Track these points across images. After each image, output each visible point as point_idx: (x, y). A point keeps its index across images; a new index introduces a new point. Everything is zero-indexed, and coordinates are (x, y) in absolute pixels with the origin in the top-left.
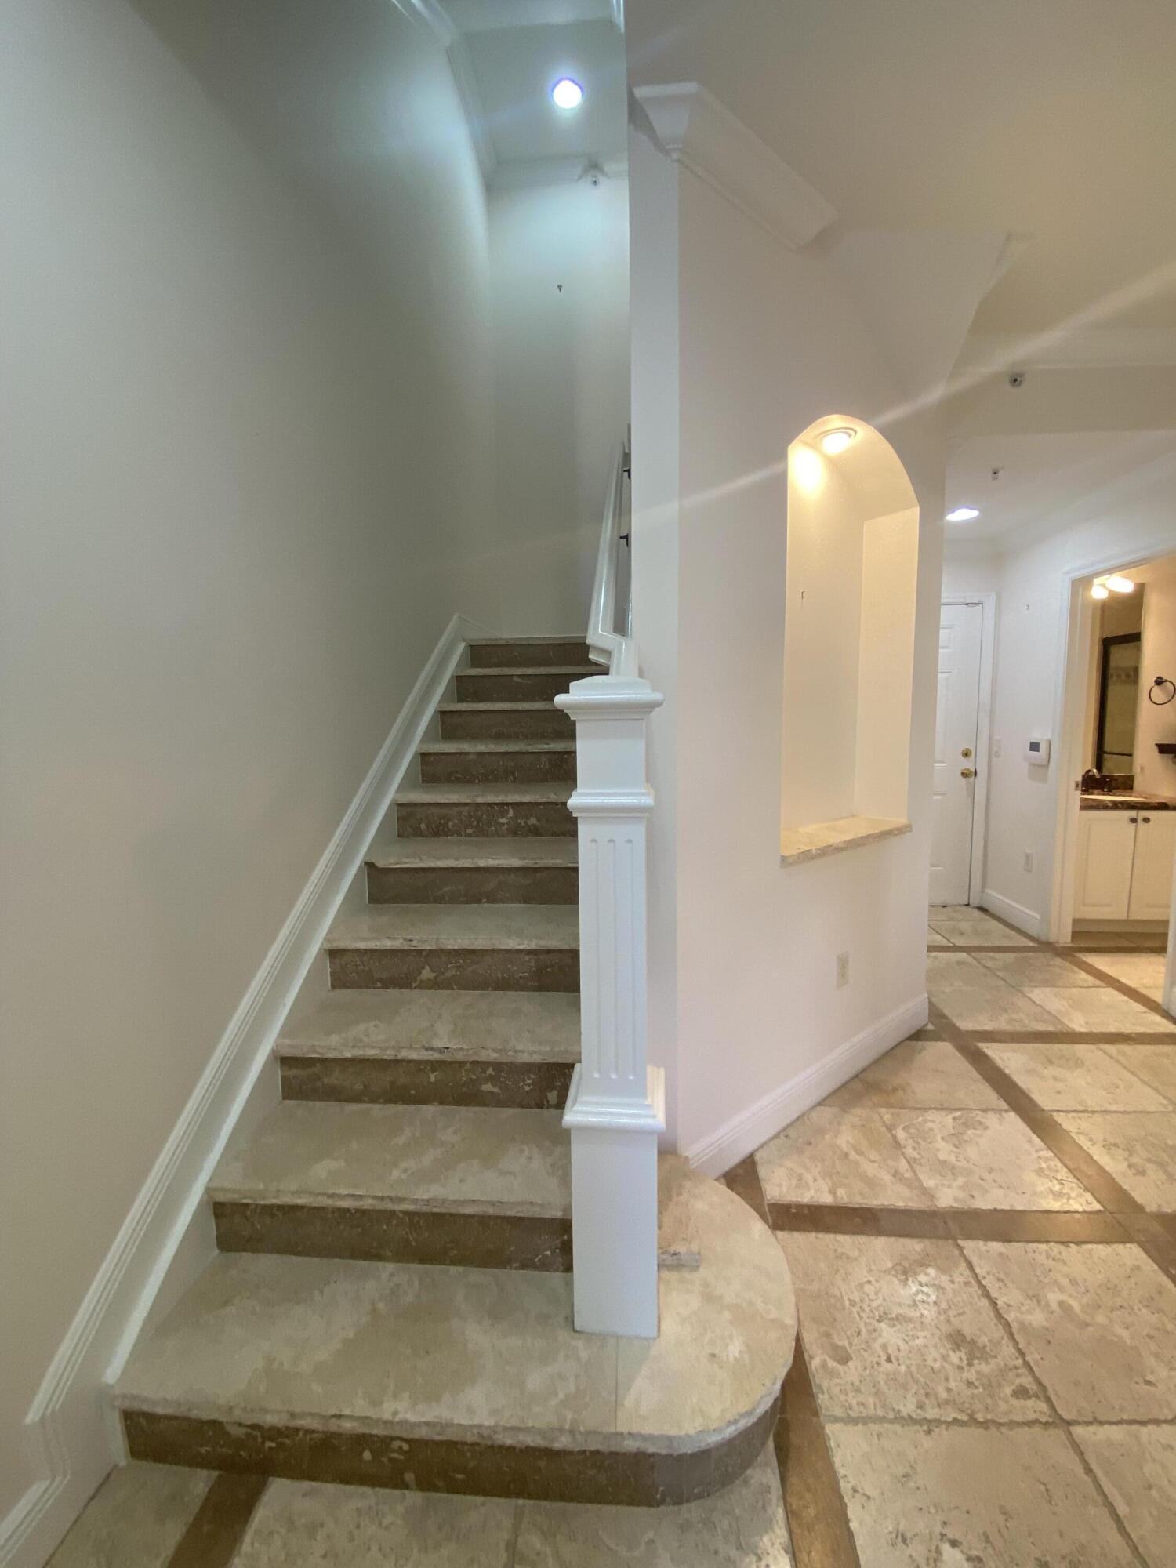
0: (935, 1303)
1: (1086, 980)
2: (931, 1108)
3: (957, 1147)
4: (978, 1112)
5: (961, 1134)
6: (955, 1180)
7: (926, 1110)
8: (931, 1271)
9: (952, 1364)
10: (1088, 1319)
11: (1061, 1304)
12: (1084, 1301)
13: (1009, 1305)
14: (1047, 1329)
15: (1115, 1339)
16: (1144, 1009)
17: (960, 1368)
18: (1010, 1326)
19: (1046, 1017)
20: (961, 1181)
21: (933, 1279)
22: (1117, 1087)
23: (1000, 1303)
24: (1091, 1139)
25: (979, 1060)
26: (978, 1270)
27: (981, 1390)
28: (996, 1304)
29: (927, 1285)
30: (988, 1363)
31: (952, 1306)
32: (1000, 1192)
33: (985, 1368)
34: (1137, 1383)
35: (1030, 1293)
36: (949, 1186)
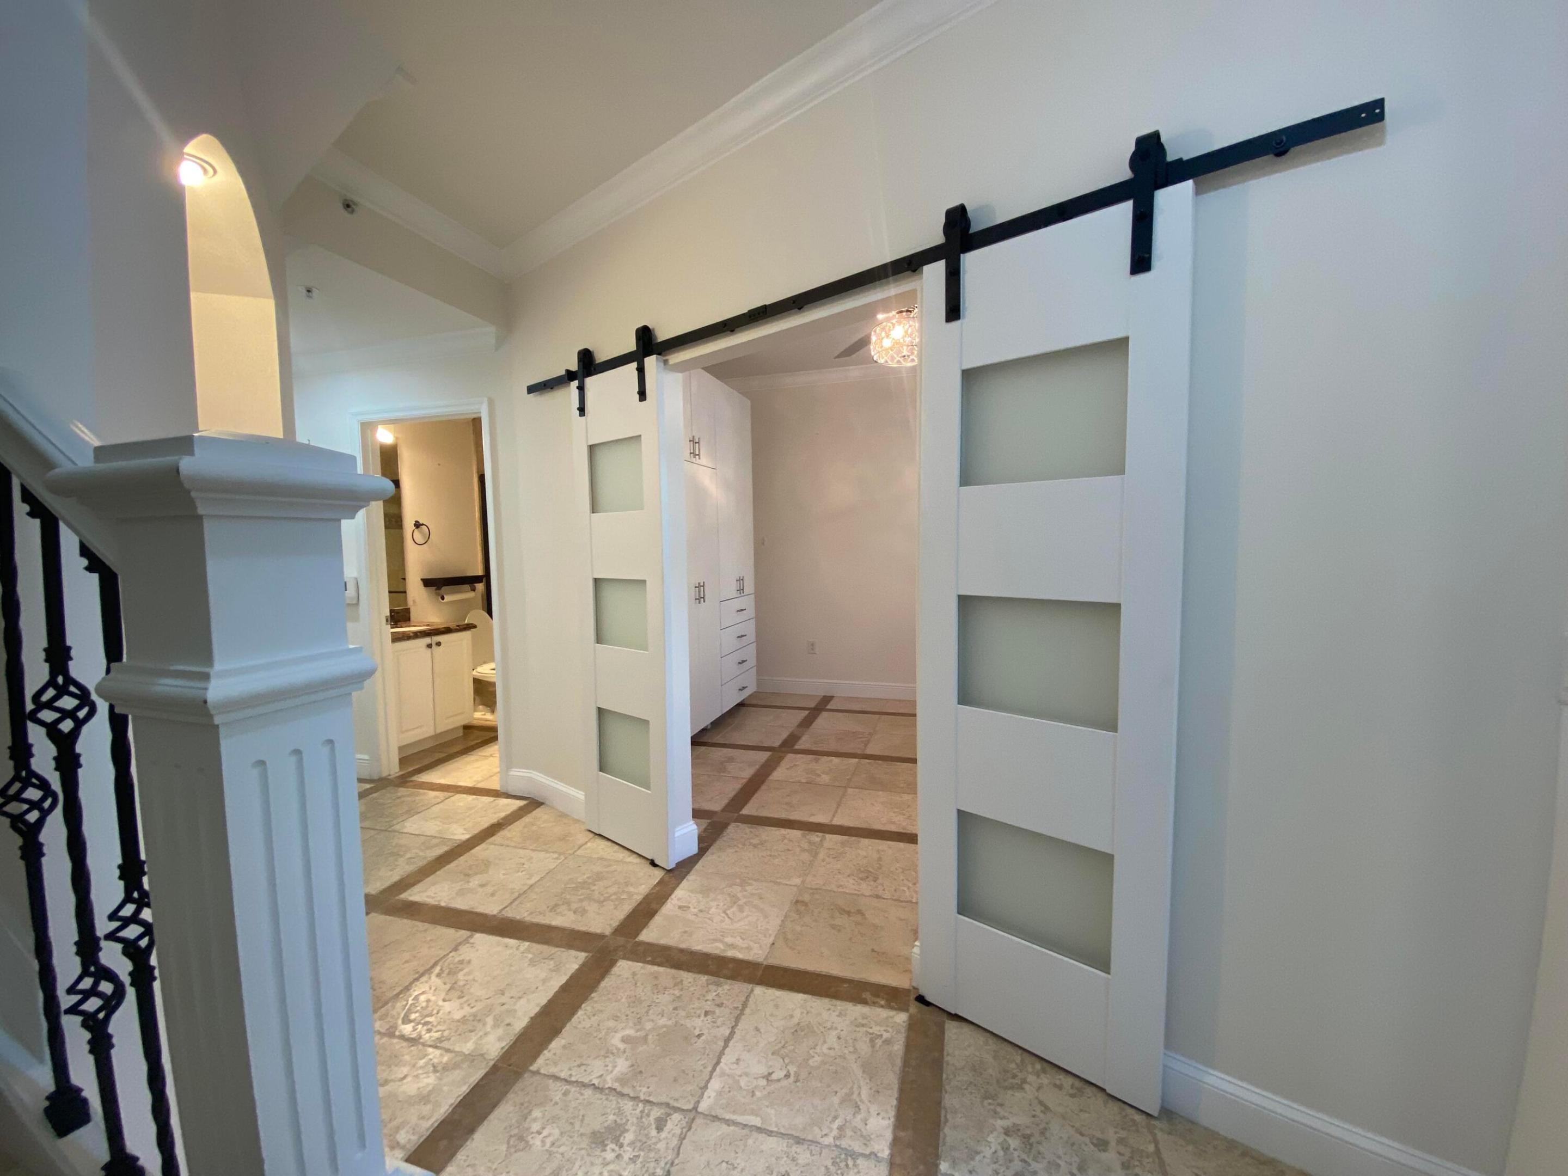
0: (562, 1133)
1: (436, 797)
2: (411, 983)
3: (463, 997)
4: (451, 954)
5: (456, 983)
6: (484, 1024)
7: (407, 988)
8: (537, 1113)
9: (613, 1162)
10: (642, 1033)
11: (623, 1040)
12: (631, 1024)
13: (601, 1076)
14: (632, 1066)
15: (665, 1029)
16: (492, 799)
17: (618, 1157)
18: (615, 1090)
19: (434, 841)
20: (490, 1021)
21: (543, 1118)
22: (523, 864)
23: (596, 1082)
24: (540, 913)
25: (413, 910)
26: (563, 1075)
27: (642, 1154)
28: (594, 1084)
29: (543, 1128)
30: (627, 1131)
31: (572, 1121)
32: (522, 1002)
33: (628, 1137)
34: (696, 1043)
35: (603, 1053)
36: (486, 1034)
